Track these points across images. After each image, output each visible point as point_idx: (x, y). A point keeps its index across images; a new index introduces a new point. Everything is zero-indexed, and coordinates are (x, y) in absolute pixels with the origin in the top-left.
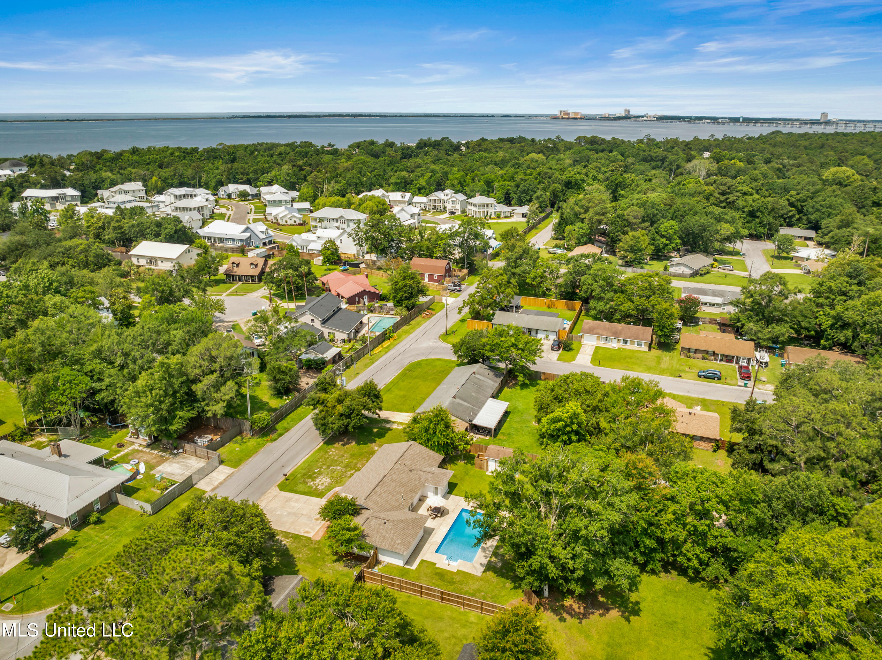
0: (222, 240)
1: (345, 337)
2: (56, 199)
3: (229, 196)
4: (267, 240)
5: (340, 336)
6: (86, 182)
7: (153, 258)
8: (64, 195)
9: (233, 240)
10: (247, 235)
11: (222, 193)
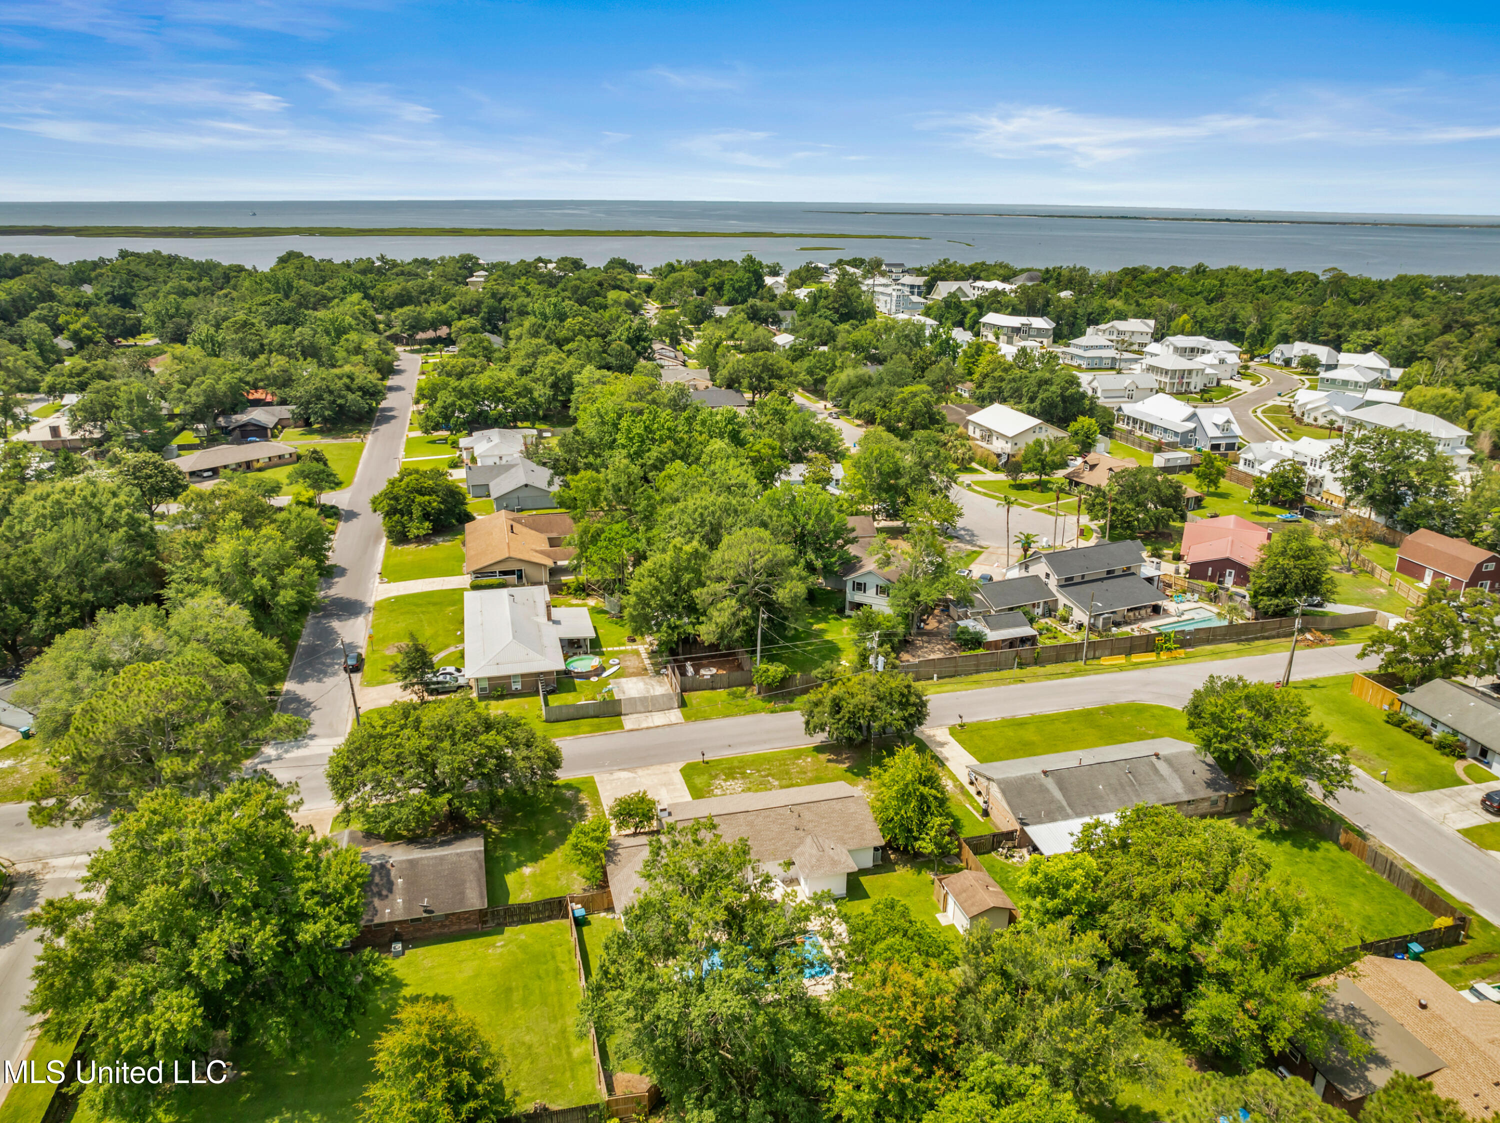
0: (1151, 427)
1: (1085, 619)
2: (1017, 330)
3: (1287, 363)
4: (1223, 442)
5: (1080, 615)
6: (1080, 311)
7: (989, 430)
8: (1029, 326)
9: (1166, 430)
10: (1191, 425)
11: (1278, 355)
